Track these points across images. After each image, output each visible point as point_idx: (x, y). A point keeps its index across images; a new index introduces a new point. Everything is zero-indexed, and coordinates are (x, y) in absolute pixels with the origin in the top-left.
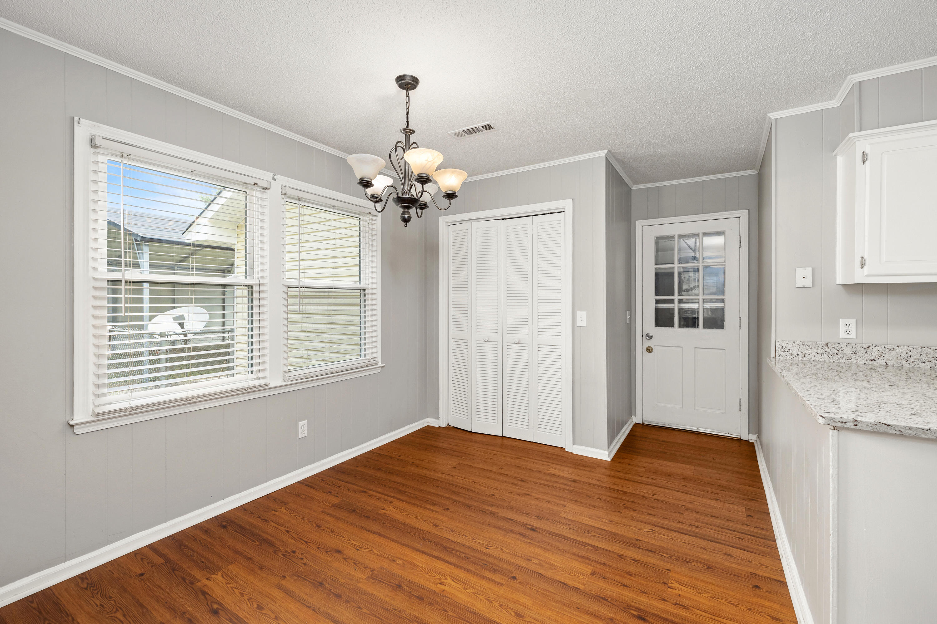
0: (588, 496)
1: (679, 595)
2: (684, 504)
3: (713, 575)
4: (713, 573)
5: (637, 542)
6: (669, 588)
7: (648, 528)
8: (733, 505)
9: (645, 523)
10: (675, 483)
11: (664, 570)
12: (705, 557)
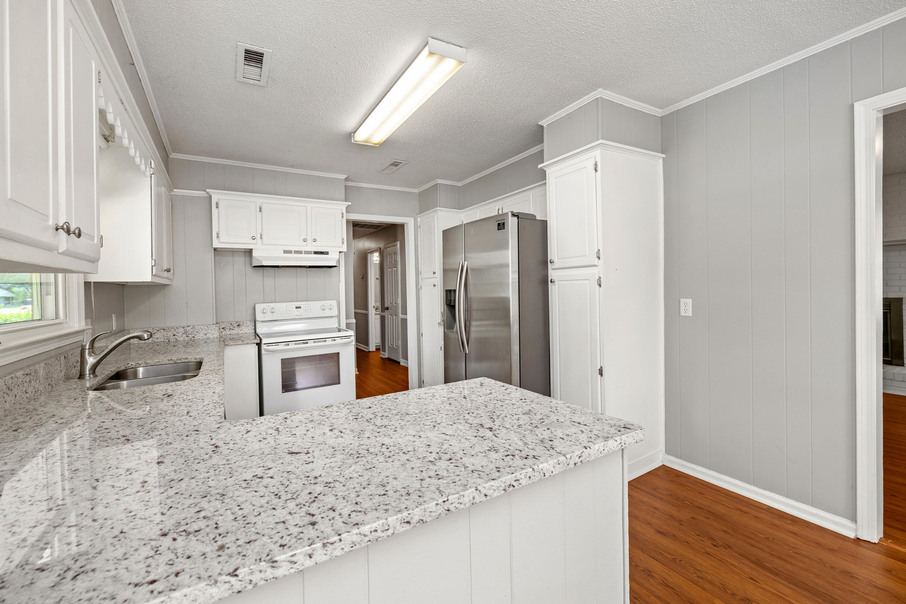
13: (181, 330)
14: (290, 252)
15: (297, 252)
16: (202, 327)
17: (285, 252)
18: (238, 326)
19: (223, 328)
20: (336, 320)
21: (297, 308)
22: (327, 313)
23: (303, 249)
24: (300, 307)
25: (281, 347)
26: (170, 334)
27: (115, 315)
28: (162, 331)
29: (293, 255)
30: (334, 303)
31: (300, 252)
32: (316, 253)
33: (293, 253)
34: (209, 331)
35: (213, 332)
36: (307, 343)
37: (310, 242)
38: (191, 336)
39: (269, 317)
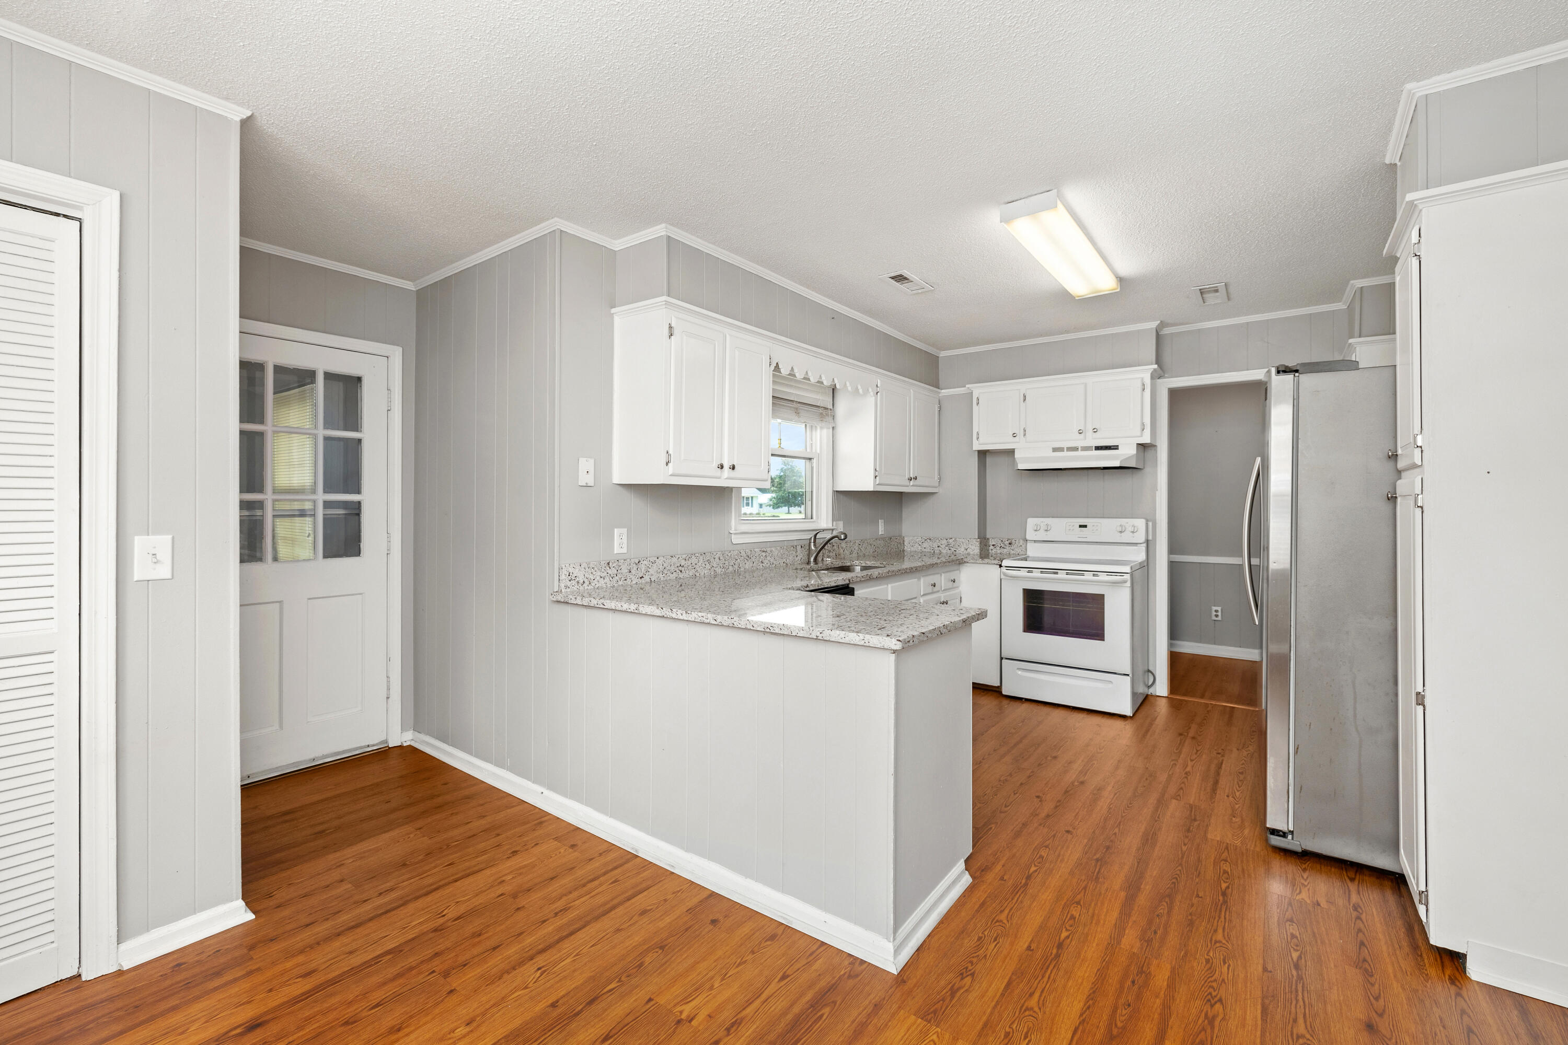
0: (347, 1023)
1: (709, 1016)
2: (499, 892)
3: (678, 951)
4: (674, 950)
5: (559, 1011)
6: (690, 1021)
7: (529, 972)
8: (537, 846)
9: (514, 969)
10: (430, 870)
11: (648, 1006)
12: (637, 939)
13: (944, 542)
14: (1060, 449)
15: (1070, 449)
16: (963, 540)
17: (1055, 450)
18: (1010, 544)
19: (993, 545)
20: (1143, 548)
21: (1081, 526)
22: (1126, 537)
23: (1080, 444)
24: (1085, 526)
25: (1023, 573)
26: (935, 545)
27: (883, 520)
28: (929, 540)
29: (1066, 453)
30: (1140, 523)
31: (1075, 449)
32: (1097, 448)
33: (1065, 450)
34: (970, 546)
35: (973, 547)
36: (1056, 573)
37: (1090, 433)
38: (953, 549)
39: (1041, 536)
